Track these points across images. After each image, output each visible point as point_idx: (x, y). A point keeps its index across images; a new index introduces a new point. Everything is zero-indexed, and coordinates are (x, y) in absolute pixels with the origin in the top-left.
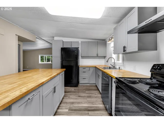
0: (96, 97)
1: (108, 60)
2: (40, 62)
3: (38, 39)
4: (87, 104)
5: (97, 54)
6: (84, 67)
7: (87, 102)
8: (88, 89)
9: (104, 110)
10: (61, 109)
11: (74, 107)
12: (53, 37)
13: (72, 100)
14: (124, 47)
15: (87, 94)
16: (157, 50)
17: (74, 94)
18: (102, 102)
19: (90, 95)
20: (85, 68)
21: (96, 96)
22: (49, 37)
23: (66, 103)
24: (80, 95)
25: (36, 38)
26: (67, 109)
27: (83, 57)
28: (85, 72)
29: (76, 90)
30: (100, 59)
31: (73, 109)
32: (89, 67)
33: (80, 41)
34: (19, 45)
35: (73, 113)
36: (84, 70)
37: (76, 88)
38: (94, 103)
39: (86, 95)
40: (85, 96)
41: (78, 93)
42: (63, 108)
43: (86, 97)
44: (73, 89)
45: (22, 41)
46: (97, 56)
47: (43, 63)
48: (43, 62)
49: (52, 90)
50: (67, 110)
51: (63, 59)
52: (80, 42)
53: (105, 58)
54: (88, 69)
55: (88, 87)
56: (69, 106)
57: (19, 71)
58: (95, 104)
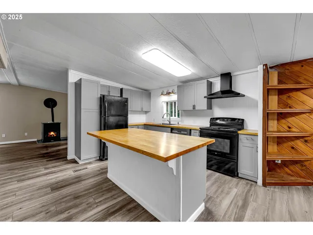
5: (142, 108)
14: (194, 106)
30: (141, 115)
32: (138, 125)
46: (142, 111)
53: (146, 114)
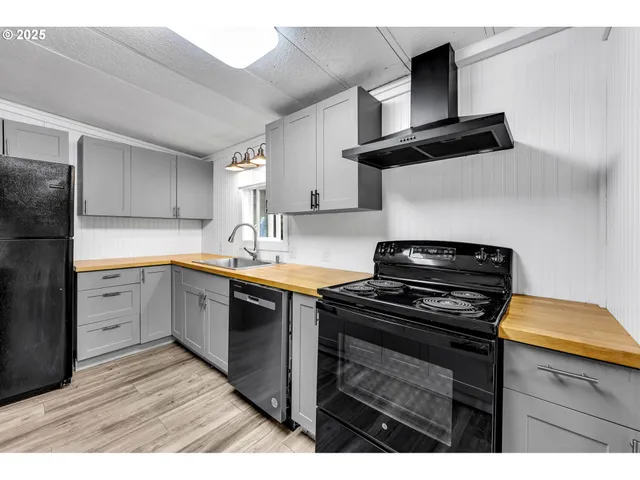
0: (199, 392)
1: (234, 233)
5: (177, 210)
9: (252, 421)
14: (315, 195)
15: (148, 395)
16: (381, 209)
18: (229, 397)
19: (169, 392)
21: (195, 385)
28: (117, 294)
30: (182, 231)
32: (142, 268)
36: (112, 286)
38: (201, 421)
40: (143, 414)
41: (89, 415)
43: (147, 412)
44: (40, 410)
46: (176, 217)
53: (202, 228)
54: (134, 275)
58: (211, 420)
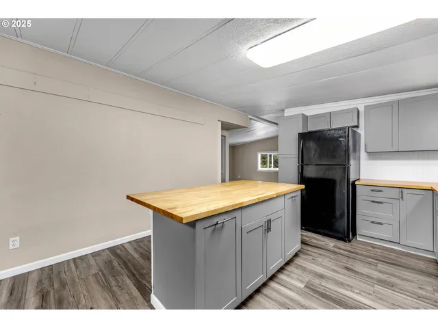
0: (421, 298)
2: (260, 168)
3: (254, 120)
4: (372, 300)
6: (377, 188)
7: (370, 294)
8: (392, 259)
10: (288, 276)
11: (323, 288)
12: (283, 110)
13: (321, 269)
15: (380, 272)
17: (333, 257)
19: (394, 280)
20: (380, 191)
21: (422, 292)
22: (273, 113)
23: (304, 269)
24: (351, 267)
25: (251, 119)
26: (302, 282)
27: (373, 155)
28: (381, 203)
29: (340, 249)
31: (318, 289)
32: (401, 188)
33: (361, 104)
34: (223, 137)
35: (315, 299)
36: (377, 196)
37: (341, 244)
39: (376, 274)
40: (369, 277)
41: (346, 258)
42: (292, 275)
43: (372, 278)
44: (332, 245)
45: (228, 130)
47: (266, 169)
48: (266, 167)
49: (263, 224)
50: (302, 286)
51: (302, 162)
52: (362, 109)
54: (396, 193)
55: (392, 256)
56: (307, 277)
57: (223, 181)
